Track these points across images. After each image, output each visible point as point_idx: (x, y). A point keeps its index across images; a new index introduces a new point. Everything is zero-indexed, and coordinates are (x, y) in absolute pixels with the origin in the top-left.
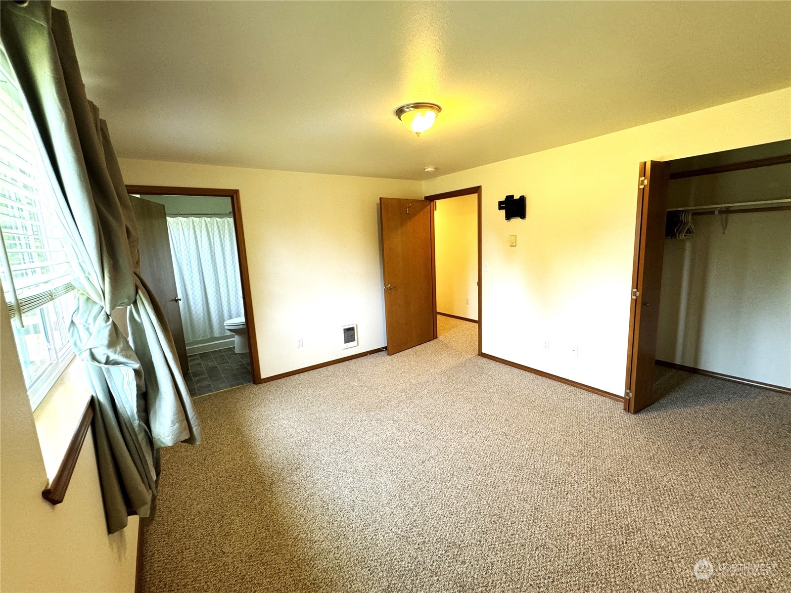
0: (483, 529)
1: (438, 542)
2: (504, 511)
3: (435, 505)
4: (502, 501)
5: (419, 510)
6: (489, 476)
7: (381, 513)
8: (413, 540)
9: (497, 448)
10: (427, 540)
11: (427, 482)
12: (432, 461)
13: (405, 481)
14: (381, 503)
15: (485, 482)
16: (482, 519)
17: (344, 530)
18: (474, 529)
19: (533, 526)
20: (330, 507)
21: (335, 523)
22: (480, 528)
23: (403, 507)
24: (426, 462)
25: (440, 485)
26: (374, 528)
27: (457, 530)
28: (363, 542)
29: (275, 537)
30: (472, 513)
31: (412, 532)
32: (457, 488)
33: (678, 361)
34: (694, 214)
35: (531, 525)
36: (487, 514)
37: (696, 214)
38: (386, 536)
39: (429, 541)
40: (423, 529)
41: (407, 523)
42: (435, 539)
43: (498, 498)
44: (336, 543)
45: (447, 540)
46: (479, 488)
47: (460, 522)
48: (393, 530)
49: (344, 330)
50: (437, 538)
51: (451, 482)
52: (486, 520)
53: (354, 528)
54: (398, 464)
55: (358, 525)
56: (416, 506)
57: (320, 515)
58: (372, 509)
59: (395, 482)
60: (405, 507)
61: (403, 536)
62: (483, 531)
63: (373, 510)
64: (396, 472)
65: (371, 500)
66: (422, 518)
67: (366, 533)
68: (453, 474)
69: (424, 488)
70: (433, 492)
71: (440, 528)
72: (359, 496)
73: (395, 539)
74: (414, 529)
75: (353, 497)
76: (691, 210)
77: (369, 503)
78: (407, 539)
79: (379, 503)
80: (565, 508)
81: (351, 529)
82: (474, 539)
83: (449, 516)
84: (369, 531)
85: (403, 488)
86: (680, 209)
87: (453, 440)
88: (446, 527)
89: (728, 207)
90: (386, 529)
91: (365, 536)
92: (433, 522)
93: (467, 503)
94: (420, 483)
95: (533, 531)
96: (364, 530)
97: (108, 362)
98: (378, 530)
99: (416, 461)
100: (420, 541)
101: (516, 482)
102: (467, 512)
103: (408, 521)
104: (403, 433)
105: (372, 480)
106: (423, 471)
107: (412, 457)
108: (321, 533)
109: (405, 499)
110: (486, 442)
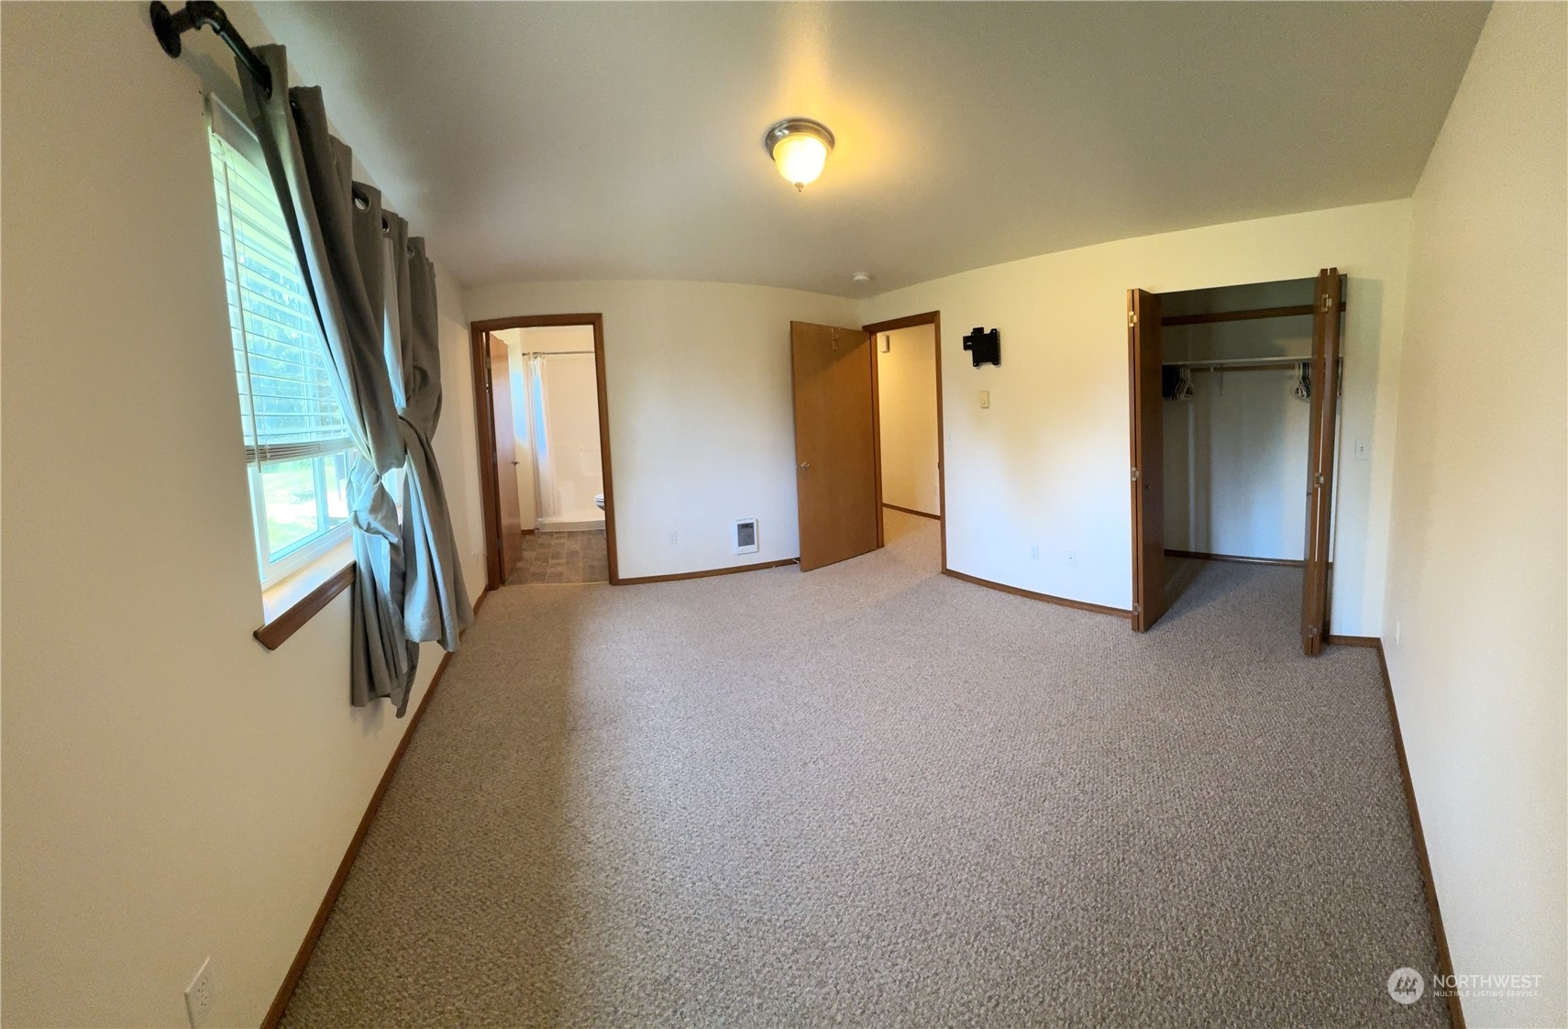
0: (880, 911)
1: (786, 928)
2: (930, 865)
3: (802, 851)
4: (929, 844)
5: (771, 854)
6: (916, 794)
7: (705, 840)
8: (742, 910)
9: (941, 736)
10: (766, 917)
11: (801, 804)
12: (821, 764)
13: (763, 794)
14: (711, 823)
15: (906, 808)
16: (883, 888)
17: (637, 845)
18: (862, 911)
19: (977, 886)
20: (633, 799)
21: (630, 828)
22: (875, 906)
23: (745, 842)
24: (810, 765)
25: (821, 814)
26: (683, 863)
27: (829, 911)
28: (658, 879)
29: (545, 804)
30: (866, 874)
31: (746, 893)
32: (850, 822)
33: (1192, 549)
34: (1192, 371)
35: (975, 885)
36: (895, 877)
37: (1195, 370)
38: (698, 884)
39: (770, 920)
40: (766, 893)
41: (742, 874)
42: (782, 919)
43: (924, 837)
44: (617, 861)
45: (803, 928)
46: (892, 819)
47: (839, 894)
48: (714, 878)
49: (739, 525)
50: (786, 918)
51: (842, 809)
52: (891, 890)
53: (652, 850)
54: (762, 760)
55: (661, 846)
56: (767, 845)
57: (613, 805)
58: (694, 828)
59: (747, 792)
60: (749, 842)
61: (726, 896)
62: (879, 915)
63: (695, 830)
64: (755, 774)
65: (698, 812)
66: (771, 871)
67: (668, 865)
68: (850, 794)
69: (792, 813)
70: (806, 825)
71: (798, 900)
72: (681, 797)
73: (710, 897)
74: (751, 889)
75: (671, 795)
76: (1191, 365)
77: (693, 815)
78: (730, 905)
79: (708, 822)
80: (1037, 830)
81: (647, 847)
82: (858, 931)
83: (822, 879)
84: (674, 865)
85: (757, 806)
86: (1180, 363)
87: (866, 727)
88: (810, 899)
89: (1221, 364)
90: (702, 873)
91: (665, 870)
92: (789, 885)
93: (861, 853)
94: (789, 803)
95: (976, 898)
96: (667, 860)
97: (368, 530)
98: (688, 868)
99: (793, 761)
100: (754, 915)
101: (961, 798)
102: (858, 872)
103: (745, 870)
104: (786, 707)
105: (710, 778)
106: (800, 782)
107: (788, 752)
108: (603, 833)
109: (753, 827)
110: (925, 727)
